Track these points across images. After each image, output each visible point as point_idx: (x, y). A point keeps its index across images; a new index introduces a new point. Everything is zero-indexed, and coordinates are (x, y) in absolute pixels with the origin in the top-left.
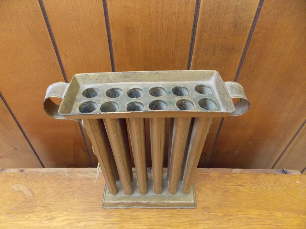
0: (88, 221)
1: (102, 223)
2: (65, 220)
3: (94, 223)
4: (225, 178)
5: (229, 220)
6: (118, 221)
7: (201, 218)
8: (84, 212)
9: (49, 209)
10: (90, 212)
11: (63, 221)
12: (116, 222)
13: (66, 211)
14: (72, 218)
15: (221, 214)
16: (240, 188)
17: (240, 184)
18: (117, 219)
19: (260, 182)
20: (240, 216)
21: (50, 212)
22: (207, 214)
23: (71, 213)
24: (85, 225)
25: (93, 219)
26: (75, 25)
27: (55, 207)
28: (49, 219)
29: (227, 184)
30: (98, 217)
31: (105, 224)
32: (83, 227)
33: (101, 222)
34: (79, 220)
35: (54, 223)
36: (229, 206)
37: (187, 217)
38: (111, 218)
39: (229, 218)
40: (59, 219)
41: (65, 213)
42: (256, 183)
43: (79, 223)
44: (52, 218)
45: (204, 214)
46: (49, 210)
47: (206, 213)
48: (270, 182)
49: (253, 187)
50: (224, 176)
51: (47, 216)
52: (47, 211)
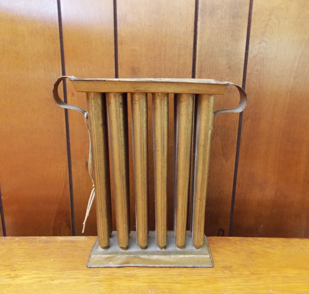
0: (66, 279)
1: (86, 281)
2: (34, 278)
3: (74, 280)
4: (248, 241)
5: (259, 278)
6: (106, 279)
7: (220, 276)
8: (61, 271)
9: (14, 267)
10: (70, 270)
11: (31, 279)
12: (105, 280)
13: (37, 270)
14: (44, 276)
15: (247, 273)
16: (269, 250)
17: (268, 246)
18: (106, 277)
19: (293, 245)
20: (273, 275)
21: (15, 270)
22: (229, 272)
23: (42, 271)
24: (60, 283)
25: (72, 277)
26: (87, 65)
27: (21, 267)
28: (10, 278)
29: (252, 247)
30: (80, 275)
31: (88, 282)
32: (58, 284)
33: (84, 280)
34: (54, 278)
35: (18, 281)
36: (257, 265)
37: (202, 276)
38: (98, 276)
39: (258, 276)
40: (25, 277)
41: (35, 272)
42: (289, 246)
43: (53, 280)
44: (17, 276)
45: (224, 273)
46: (13, 269)
47: (226, 272)
48: (306, 246)
49: (285, 249)
50: (248, 240)
51: (9, 275)
52: (10, 270)
